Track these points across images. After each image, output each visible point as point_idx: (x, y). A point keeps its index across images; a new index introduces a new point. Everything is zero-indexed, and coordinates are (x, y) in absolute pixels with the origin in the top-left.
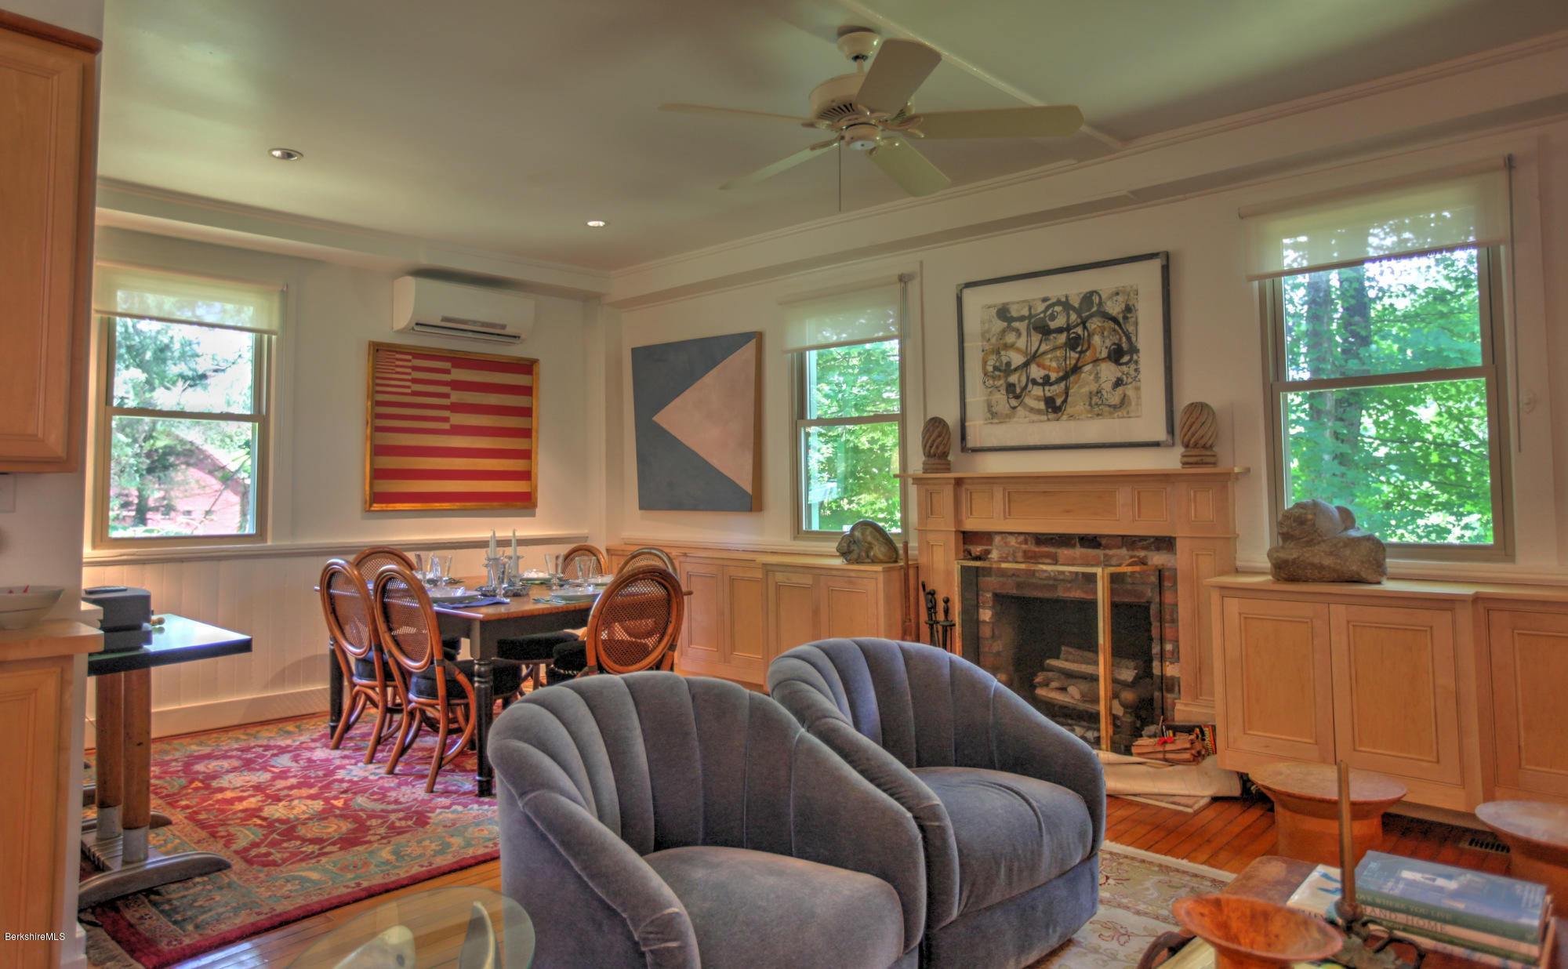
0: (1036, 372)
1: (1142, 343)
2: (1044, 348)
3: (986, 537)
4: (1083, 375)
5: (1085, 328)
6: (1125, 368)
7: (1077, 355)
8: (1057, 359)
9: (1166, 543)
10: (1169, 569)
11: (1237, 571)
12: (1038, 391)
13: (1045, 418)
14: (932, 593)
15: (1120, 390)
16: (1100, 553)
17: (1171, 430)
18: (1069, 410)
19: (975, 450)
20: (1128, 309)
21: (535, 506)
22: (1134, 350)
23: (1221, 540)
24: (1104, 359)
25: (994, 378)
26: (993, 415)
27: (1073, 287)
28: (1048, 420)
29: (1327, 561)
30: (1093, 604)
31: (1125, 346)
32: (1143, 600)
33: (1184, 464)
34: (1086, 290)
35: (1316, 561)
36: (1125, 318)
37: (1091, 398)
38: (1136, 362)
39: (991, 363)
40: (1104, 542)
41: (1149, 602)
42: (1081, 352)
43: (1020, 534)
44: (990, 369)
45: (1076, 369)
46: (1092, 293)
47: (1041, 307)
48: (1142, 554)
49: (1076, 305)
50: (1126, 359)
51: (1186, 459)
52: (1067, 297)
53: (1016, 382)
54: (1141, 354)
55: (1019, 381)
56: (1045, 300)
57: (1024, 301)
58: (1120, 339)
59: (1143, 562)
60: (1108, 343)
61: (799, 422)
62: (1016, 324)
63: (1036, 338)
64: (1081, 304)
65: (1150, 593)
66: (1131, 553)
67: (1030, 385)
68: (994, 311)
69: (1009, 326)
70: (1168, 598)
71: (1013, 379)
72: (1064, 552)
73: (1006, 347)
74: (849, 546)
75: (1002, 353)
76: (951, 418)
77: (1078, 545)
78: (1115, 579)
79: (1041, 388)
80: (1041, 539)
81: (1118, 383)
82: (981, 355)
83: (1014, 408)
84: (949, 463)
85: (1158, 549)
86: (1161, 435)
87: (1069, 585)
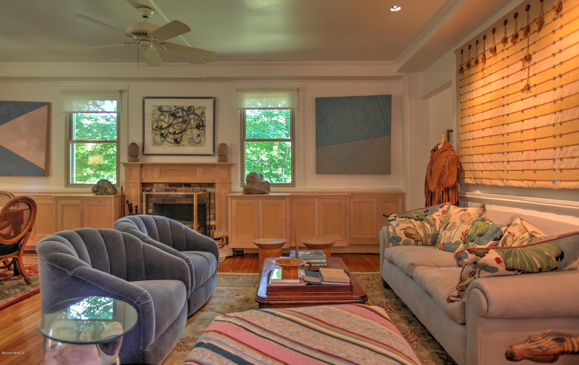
0: (171, 130)
1: (206, 124)
2: (174, 122)
3: (151, 184)
4: (187, 132)
5: (188, 117)
6: (201, 131)
7: (186, 126)
8: (178, 126)
9: (212, 185)
10: (212, 193)
11: (232, 192)
12: (171, 136)
13: (174, 145)
15: (199, 138)
16: (191, 189)
17: (214, 151)
18: (182, 143)
19: (147, 155)
20: (203, 113)
22: (204, 126)
23: (228, 183)
24: (194, 128)
25: (156, 130)
26: (155, 143)
27: (186, 104)
28: (175, 146)
29: (258, 188)
30: (192, 205)
31: (201, 124)
32: (204, 202)
33: (219, 161)
34: (189, 105)
35: (255, 188)
36: (202, 116)
37: (190, 140)
38: (205, 130)
39: (155, 125)
40: (192, 185)
41: (206, 203)
42: (187, 125)
43: (163, 183)
44: (155, 127)
45: (185, 130)
46: (191, 106)
47: (174, 109)
48: (204, 188)
49: (186, 110)
50: (201, 128)
51: (220, 160)
52: (183, 107)
53: (164, 133)
54: (206, 127)
55: (165, 132)
56: (175, 106)
57: (168, 106)
58: (200, 122)
59: (205, 191)
60: (196, 123)
61: (69, 141)
62: (164, 113)
63: (172, 118)
64: (187, 110)
65: (206, 200)
66: (201, 188)
67: (169, 134)
68: (157, 108)
69: (162, 114)
70: (212, 201)
71: (163, 131)
72: (179, 189)
73: (161, 120)
74: (97, 188)
75: (159, 122)
76: (139, 142)
77: (184, 186)
78: (198, 195)
79: (173, 135)
80: (171, 185)
81: (199, 136)
82: (151, 122)
83: (163, 141)
84: (138, 159)
85: (209, 187)
86: (211, 152)
87: (181, 199)
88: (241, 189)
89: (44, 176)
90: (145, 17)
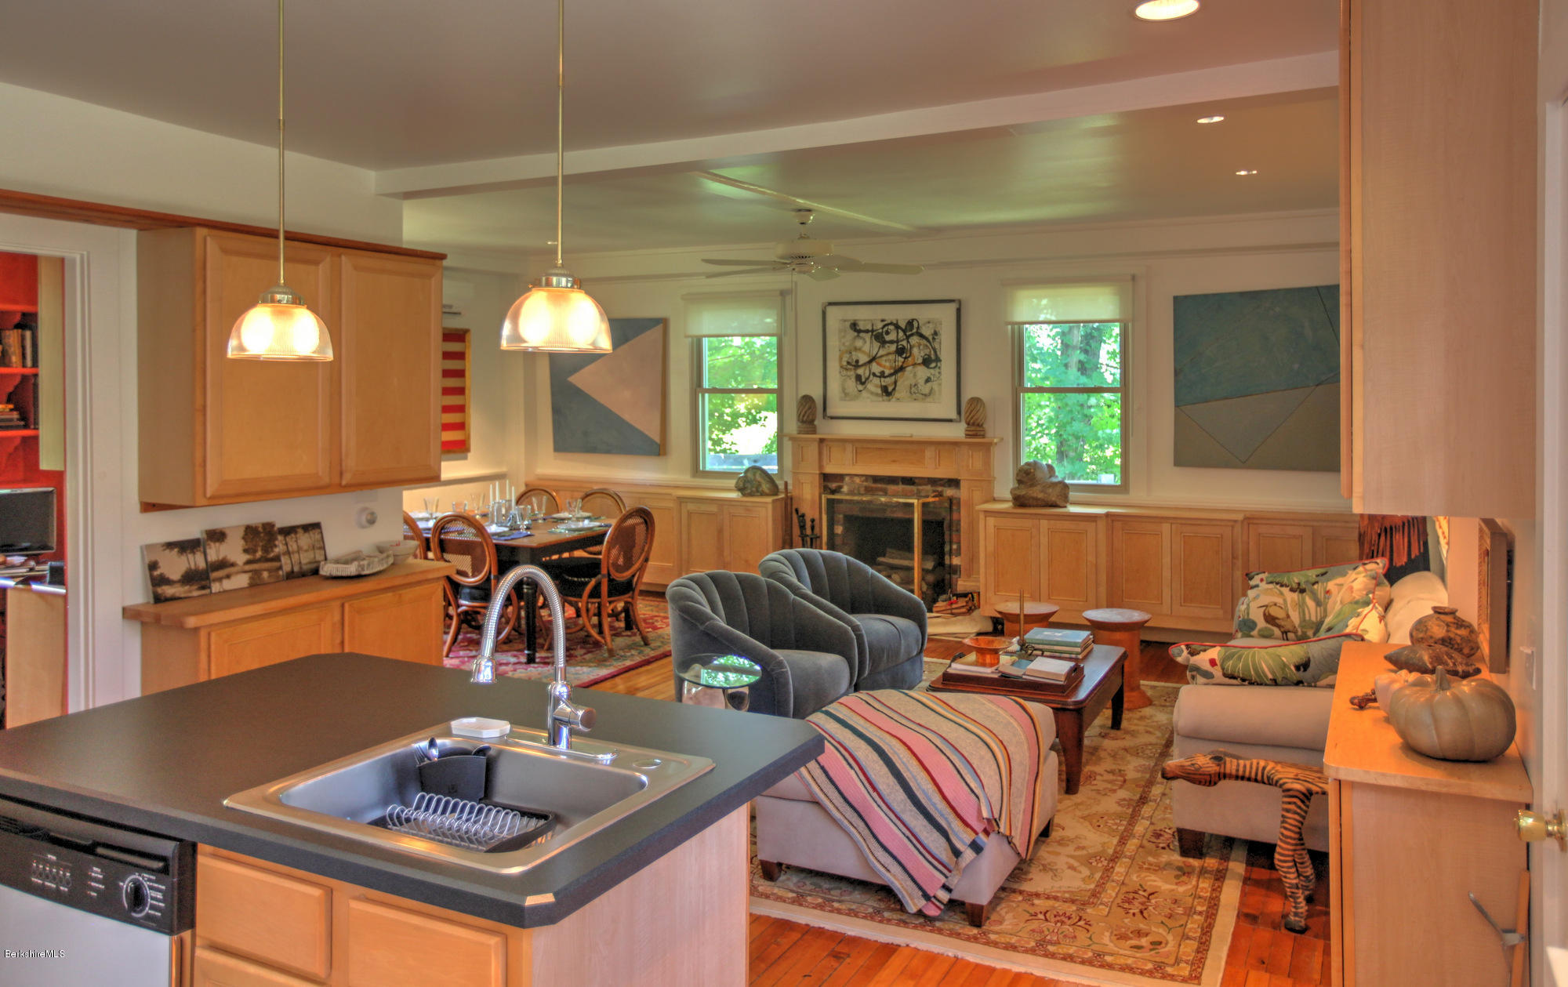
0: (875, 368)
1: (943, 355)
2: (881, 352)
3: (840, 477)
4: (906, 373)
5: (908, 342)
6: (932, 371)
7: (903, 360)
8: (890, 361)
9: (954, 483)
10: (956, 498)
11: (995, 500)
12: (876, 381)
13: (881, 399)
14: (803, 516)
15: (929, 384)
16: (914, 488)
17: (959, 412)
18: (897, 395)
19: (832, 418)
20: (936, 333)
21: (468, 450)
22: (938, 360)
23: (986, 480)
24: (919, 364)
25: (847, 369)
26: (846, 395)
27: (901, 315)
28: (883, 400)
29: (1040, 496)
30: (910, 521)
31: (933, 357)
32: (941, 518)
33: (967, 435)
34: (910, 317)
35: (1035, 495)
36: (934, 339)
37: (911, 388)
38: (939, 368)
39: (846, 358)
40: (917, 481)
41: (944, 519)
42: (905, 358)
43: (862, 475)
44: (845, 363)
45: (902, 369)
46: (913, 320)
47: (880, 325)
48: (940, 489)
49: (903, 327)
50: (933, 365)
51: (967, 433)
52: (897, 321)
53: (862, 374)
54: (942, 362)
55: (864, 374)
56: (883, 321)
57: (868, 320)
58: (930, 352)
59: (940, 495)
60: (923, 354)
61: (698, 389)
62: (862, 334)
63: (876, 345)
64: (906, 327)
65: (944, 514)
66: (934, 488)
67: (871, 376)
68: (848, 324)
69: (858, 336)
70: (955, 516)
71: (860, 371)
72: (892, 488)
73: (856, 349)
74: (744, 484)
75: (853, 353)
76: (816, 395)
77: (900, 483)
78: (925, 505)
79: (878, 379)
80: (876, 479)
81: (928, 380)
82: (838, 353)
83: (860, 391)
84: (815, 427)
85: (950, 486)
86: (953, 415)
87: (895, 509)
88: (1009, 496)
89: (659, 455)
90: (802, 223)
